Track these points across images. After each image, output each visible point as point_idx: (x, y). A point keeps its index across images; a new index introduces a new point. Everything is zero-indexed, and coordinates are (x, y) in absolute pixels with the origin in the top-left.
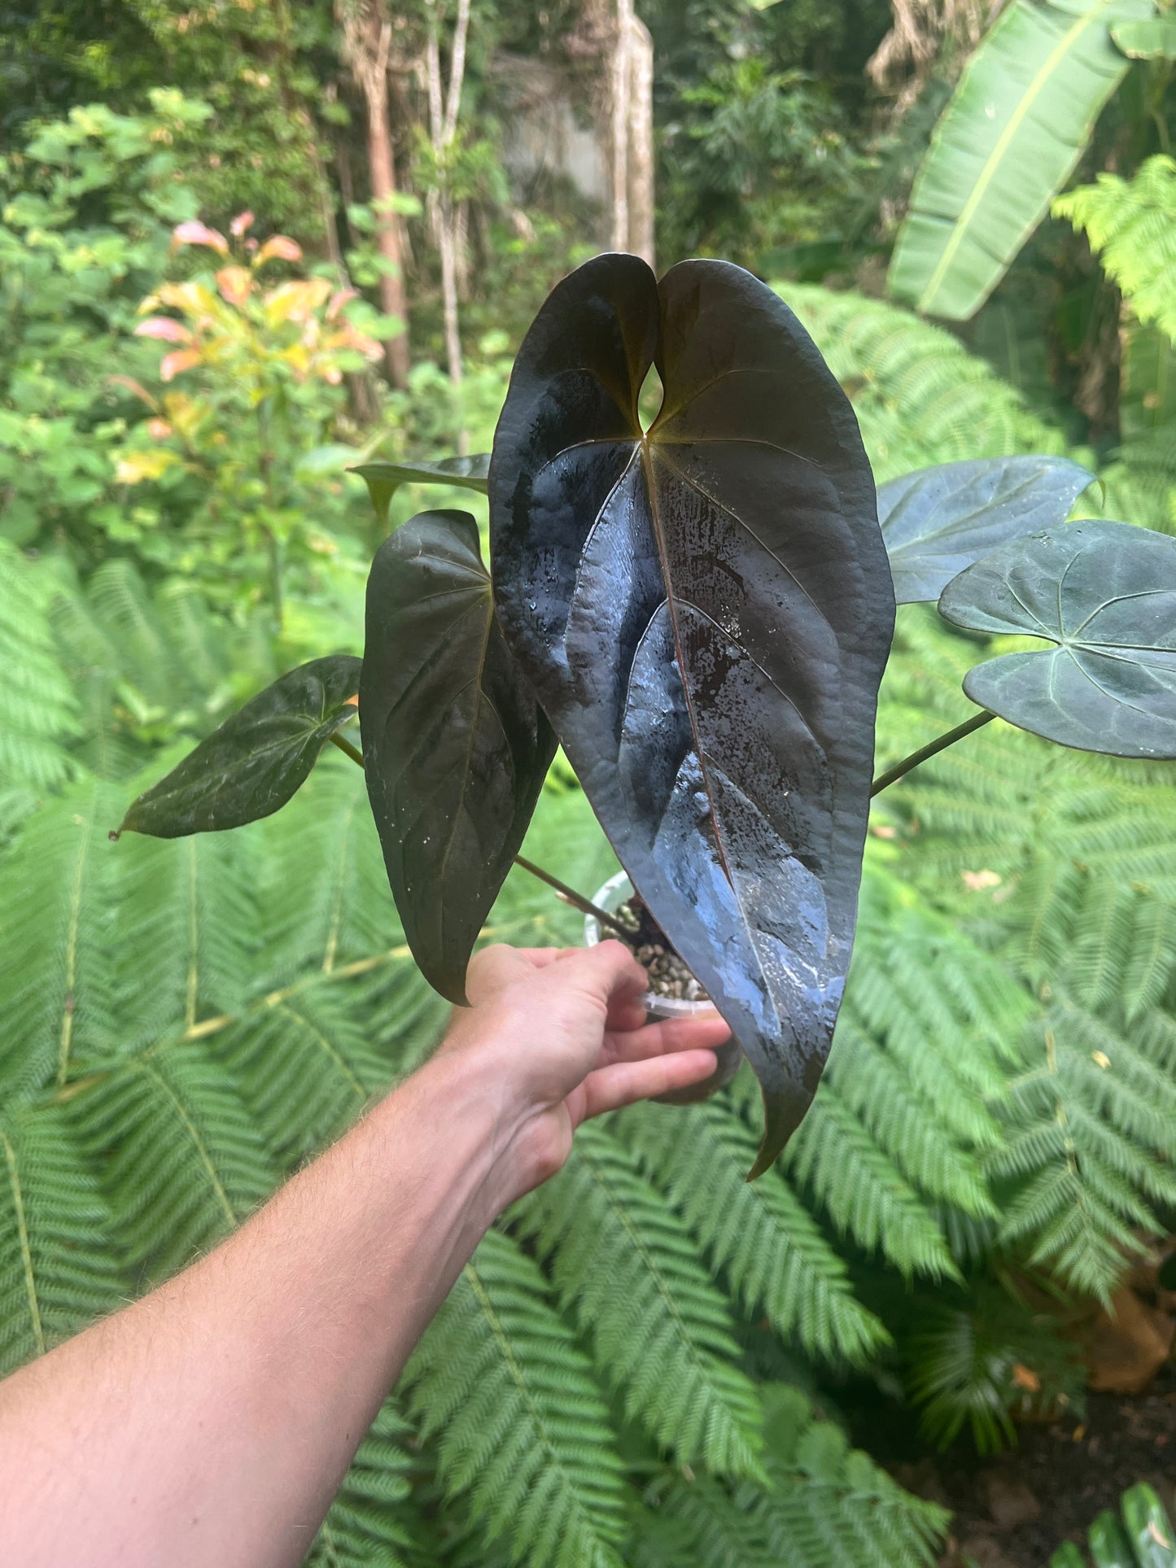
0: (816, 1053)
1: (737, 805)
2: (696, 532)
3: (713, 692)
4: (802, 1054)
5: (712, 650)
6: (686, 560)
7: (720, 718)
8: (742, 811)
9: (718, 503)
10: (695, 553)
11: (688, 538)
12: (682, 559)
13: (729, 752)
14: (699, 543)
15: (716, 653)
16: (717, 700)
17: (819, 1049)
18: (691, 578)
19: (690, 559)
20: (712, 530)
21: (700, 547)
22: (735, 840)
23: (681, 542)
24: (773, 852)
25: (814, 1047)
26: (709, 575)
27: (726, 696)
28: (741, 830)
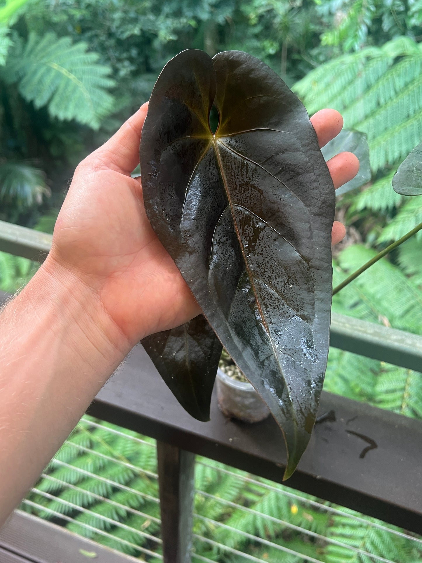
0: (311, 413)
1: (268, 295)
2: (240, 174)
3: (253, 244)
4: (303, 414)
5: (252, 225)
6: (236, 187)
7: (258, 255)
8: (271, 297)
9: (249, 159)
10: (240, 183)
11: (236, 177)
12: (235, 187)
13: (263, 271)
14: (242, 178)
15: (254, 226)
16: (256, 247)
17: (312, 411)
18: (239, 194)
19: (238, 186)
20: (247, 172)
21: (242, 180)
22: (269, 311)
23: (233, 179)
24: (287, 315)
25: (309, 410)
26: (248, 192)
27: (260, 245)
28: (271, 306)
